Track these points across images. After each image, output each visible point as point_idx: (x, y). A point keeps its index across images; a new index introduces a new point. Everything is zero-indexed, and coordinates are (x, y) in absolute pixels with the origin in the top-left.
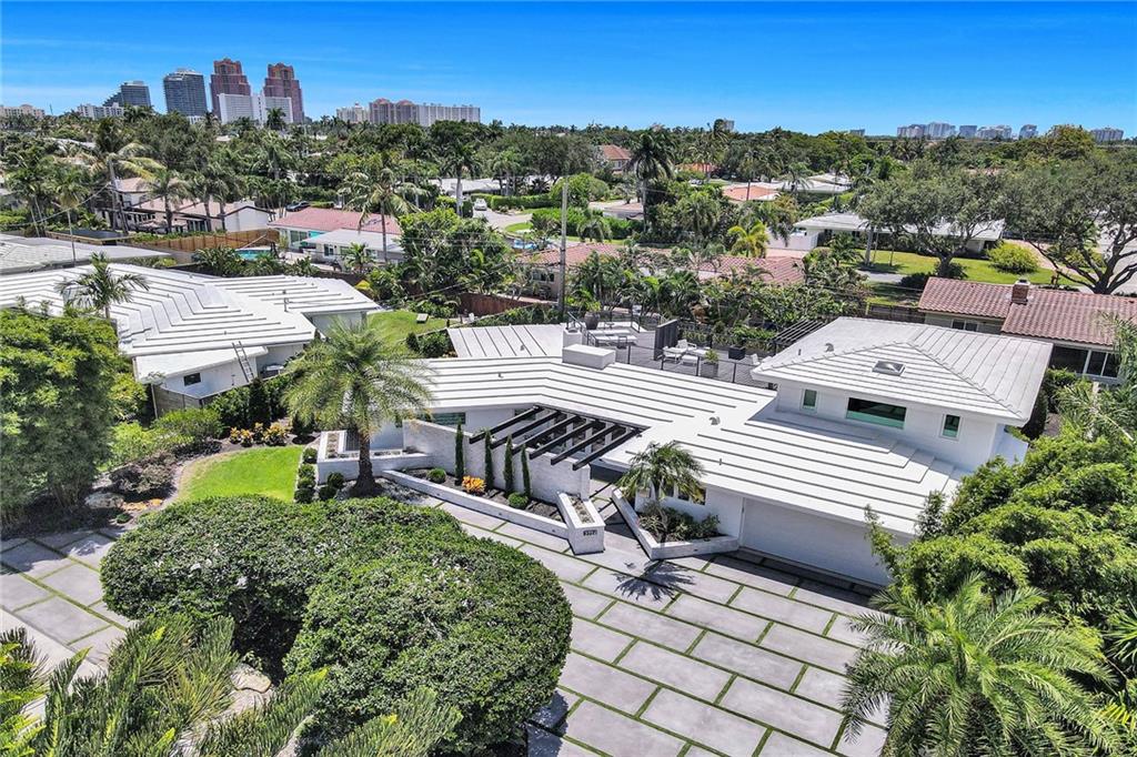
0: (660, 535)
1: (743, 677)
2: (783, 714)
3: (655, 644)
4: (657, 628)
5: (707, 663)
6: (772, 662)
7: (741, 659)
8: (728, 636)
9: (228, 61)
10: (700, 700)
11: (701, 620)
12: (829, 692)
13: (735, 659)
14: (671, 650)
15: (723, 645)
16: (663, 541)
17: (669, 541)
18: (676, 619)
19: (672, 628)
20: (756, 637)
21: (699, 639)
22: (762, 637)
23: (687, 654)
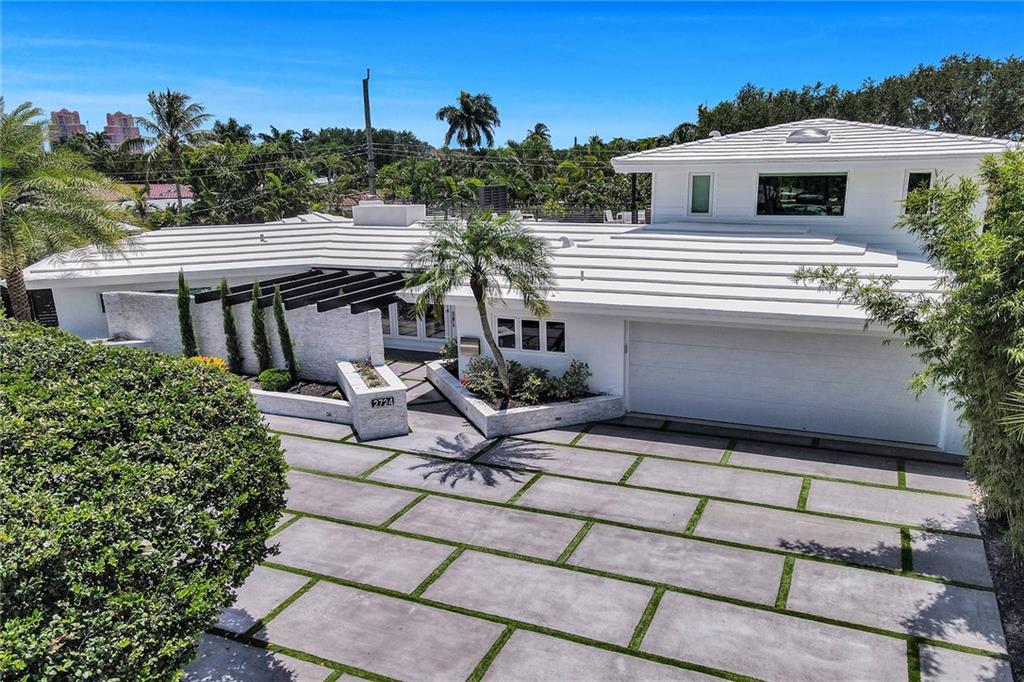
0: (499, 402)
1: (678, 590)
2: (779, 653)
3: (497, 553)
4: (502, 528)
5: (603, 574)
6: (727, 560)
7: (662, 560)
8: (632, 527)
9: (64, 111)
10: (599, 645)
11: (579, 507)
12: (853, 598)
13: (653, 560)
14: (530, 559)
15: (626, 543)
16: (504, 407)
17: (513, 406)
18: (535, 510)
19: (529, 525)
20: (684, 524)
21: (581, 537)
22: (693, 522)
23: (561, 563)
